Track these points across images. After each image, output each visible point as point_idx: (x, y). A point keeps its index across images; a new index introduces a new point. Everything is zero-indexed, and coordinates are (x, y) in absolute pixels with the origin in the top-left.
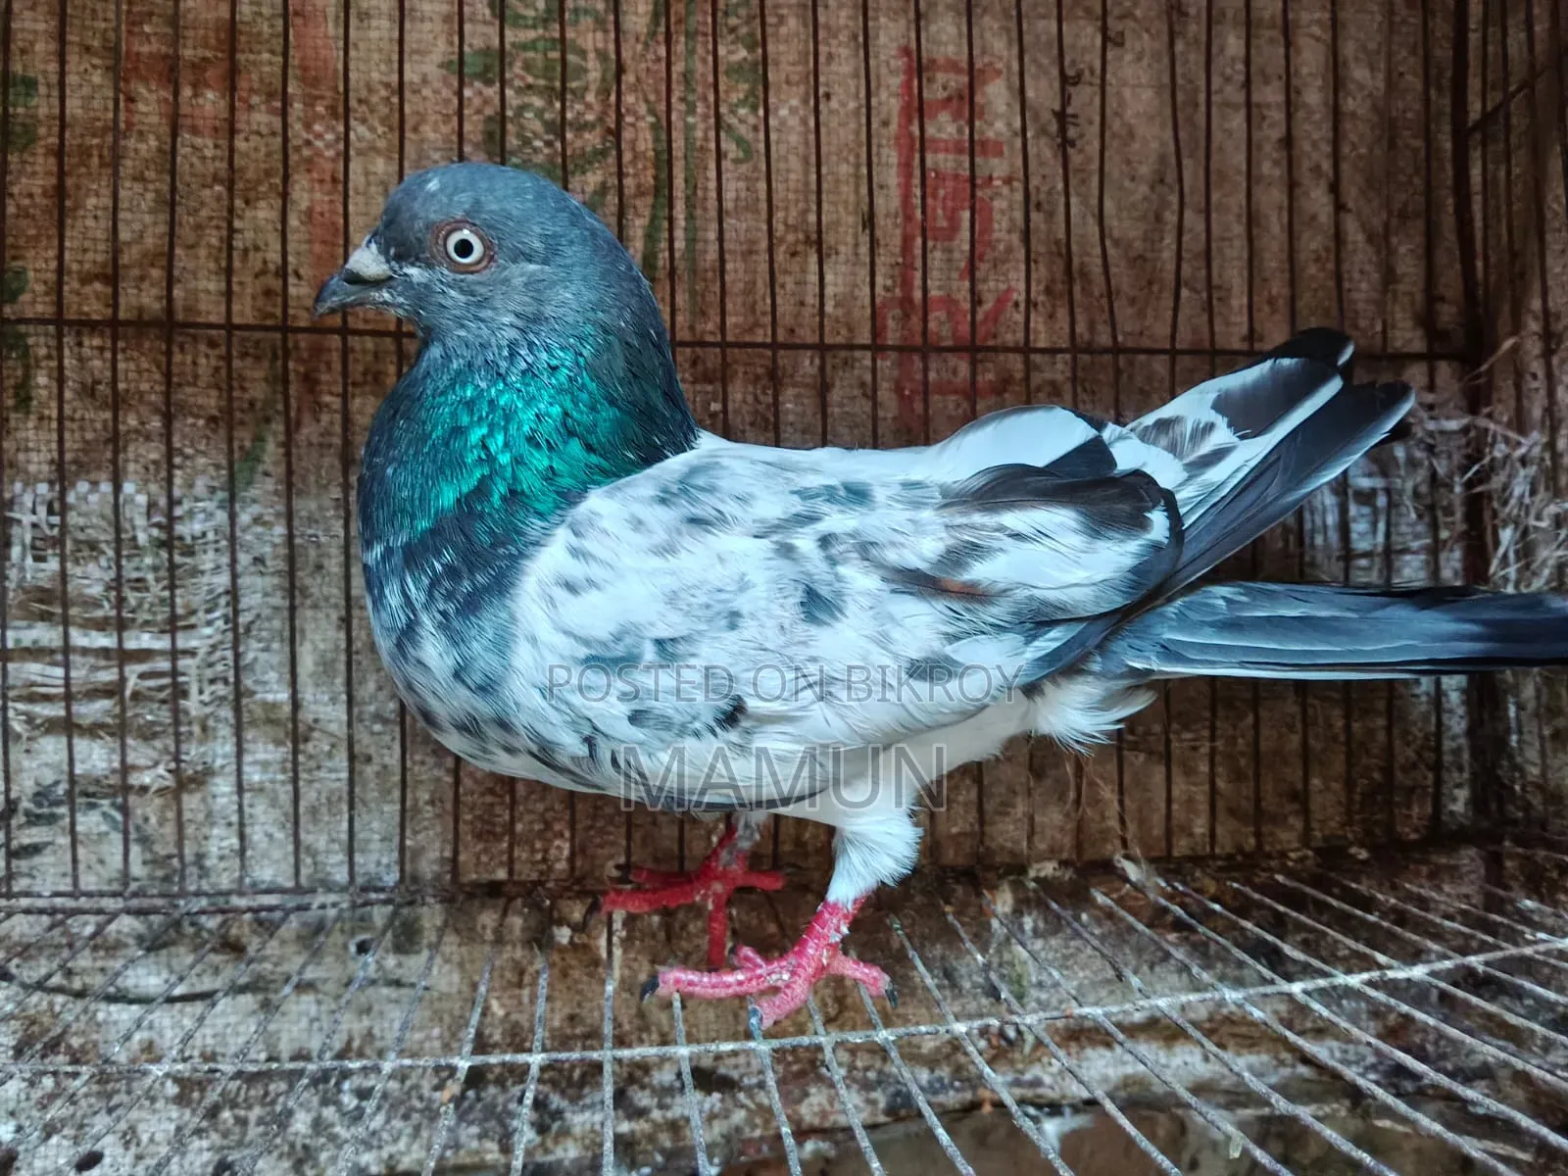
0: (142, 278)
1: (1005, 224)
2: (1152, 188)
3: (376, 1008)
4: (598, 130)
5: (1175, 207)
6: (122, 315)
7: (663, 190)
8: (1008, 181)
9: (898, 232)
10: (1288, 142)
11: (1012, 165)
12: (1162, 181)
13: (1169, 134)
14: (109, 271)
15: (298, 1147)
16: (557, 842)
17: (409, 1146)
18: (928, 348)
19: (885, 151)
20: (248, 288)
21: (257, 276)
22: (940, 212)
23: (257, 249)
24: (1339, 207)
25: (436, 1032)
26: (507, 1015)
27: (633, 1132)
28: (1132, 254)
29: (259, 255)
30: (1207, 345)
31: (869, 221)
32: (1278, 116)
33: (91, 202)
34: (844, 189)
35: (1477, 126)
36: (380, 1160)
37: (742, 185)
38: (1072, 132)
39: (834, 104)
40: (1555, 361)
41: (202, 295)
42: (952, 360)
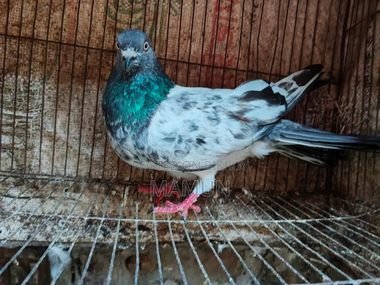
0: (27, 27)
1: (236, 39)
2: (271, 34)
3: (69, 205)
4: (141, 4)
5: (276, 40)
6: (22, 35)
7: (155, 20)
8: (238, 29)
9: (210, 37)
10: (304, 28)
11: (239, 25)
12: (274, 33)
13: (277, 23)
14: (19, 24)
15: (48, 234)
16: (114, 171)
17: (73, 237)
18: (214, 67)
19: (209, 18)
20: (52, 32)
21: (55, 29)
22: (221, 34)
23: (55, 23)
24: (314, 45)
25: (82, 211)
26: (99, 209)
27: (125, 238)
28: (265, 50)
29: (56, 24)
30: (279, 73)
31: (203, 34)
32: (303, 21)
33: (16, 6)
34: (199, 25)
35: (349, 30)
36: (66, 239)
37: (174, 21)
38: (254, 19)
39: (199, 4)
40: (357, 87)
41: (41, 33)
42: (219, 70)
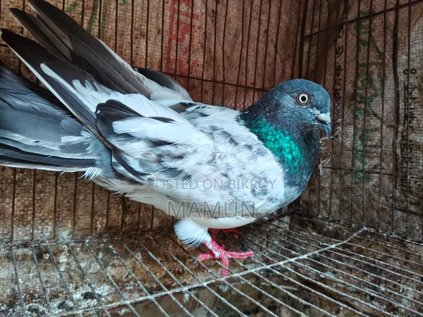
1: (197, 40)
2: (233, 37)
7: (96, 9)
8: (199, 28)
9: (168, 37)
10: (267, 31)
11: (201, 23)
19: (166, 11)
22: (180, 33)
24: (276, 52)
27: (68, 315)
28: (227, 55)
32: (266, 24)
37: (121, 12)
